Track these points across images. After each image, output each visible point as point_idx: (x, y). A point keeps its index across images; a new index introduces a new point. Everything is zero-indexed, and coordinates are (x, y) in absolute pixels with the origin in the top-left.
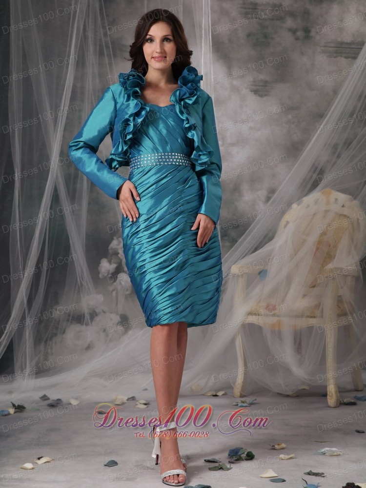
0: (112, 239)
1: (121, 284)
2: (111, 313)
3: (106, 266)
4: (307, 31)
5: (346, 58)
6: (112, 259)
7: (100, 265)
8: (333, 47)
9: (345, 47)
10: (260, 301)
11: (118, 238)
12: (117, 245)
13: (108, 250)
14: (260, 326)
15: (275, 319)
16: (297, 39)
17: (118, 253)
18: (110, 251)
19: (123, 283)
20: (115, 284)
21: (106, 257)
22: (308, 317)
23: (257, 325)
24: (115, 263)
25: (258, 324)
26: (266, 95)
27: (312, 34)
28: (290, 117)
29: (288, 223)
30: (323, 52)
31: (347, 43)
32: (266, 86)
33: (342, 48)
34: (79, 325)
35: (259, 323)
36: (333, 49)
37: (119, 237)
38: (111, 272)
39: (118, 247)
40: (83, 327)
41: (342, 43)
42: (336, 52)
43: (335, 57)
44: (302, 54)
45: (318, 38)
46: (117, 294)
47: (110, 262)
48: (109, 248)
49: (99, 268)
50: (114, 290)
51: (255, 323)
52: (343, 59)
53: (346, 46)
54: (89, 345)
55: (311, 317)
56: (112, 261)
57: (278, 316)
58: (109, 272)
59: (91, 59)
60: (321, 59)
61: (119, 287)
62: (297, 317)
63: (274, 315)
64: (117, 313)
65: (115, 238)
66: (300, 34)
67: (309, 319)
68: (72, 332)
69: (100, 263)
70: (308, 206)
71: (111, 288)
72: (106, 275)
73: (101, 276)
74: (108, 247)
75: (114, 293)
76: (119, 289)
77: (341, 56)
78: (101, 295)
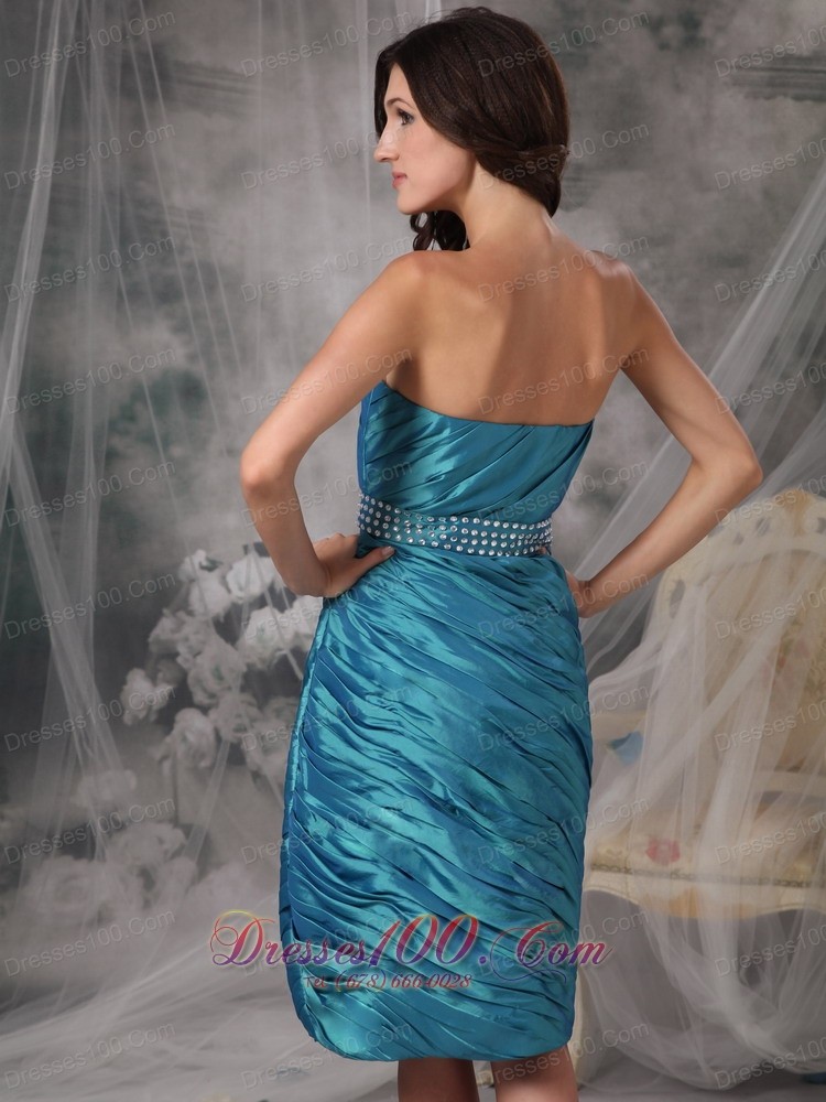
0: (157, 617)
1: (184, 739)
2: (160, 822)
3: (143, 691)
4: (691, 23)
5: (798, 98)
6: (159, 671)
7: (126, 688)
8: (763, 69)
9: (793, 70)
10: (627, 829)
11: (174, 613)
12: (174, 631)
13: (146, 645)
14: (630, 903)
15: (678, 887)
16: (664, 46)
17: (177, 654)
18: (154, 649)
19: (191, 738)
20: (168, 739)
21: (141, 666)
22: (778, 883)
23: (623, 900)
24: (168, 682)
25: (624, 897)
26: (580, 205)
27: (706, 31)
28: (645, 264)
29: (680, 586)
30: (734, 85)
31: (800, 59)
32: (578, 180)
33: (789, 70)
34: (68, 859)
35: (628, 894)
36: (762, 74)
37: (178, 610)
38: (155, 708)
39: (177, 636)
40: (81, 866)
41: (788, 58)
42: (771, 84)
43: (768, 98)
44: (678, 88)
45: (720, 42)
46: (174, 767)
47: (153, 679)
48: (150, 640)
49: (122, 697)
50: (165, 758)
51: (613, 892)
52: (790, 102)
53: (798, 67)
54: (100, 914)
55: (788, 884)
56: (160, 675)
57: (688, 878)
58: (150, 708)
59: (99, 100)
60: (730, 103)
61: (181, 749)
62: (742, 881)
63: (675, 875)
64: (175, 821)
65: (165, 611)
66: (672, 32)
67: (781, 889)
68: (48, 882)
69: (124, 682)
70: (739, 540)
71: (157, 753)
72: (142, 715)
73: (127, 719)
74: (147, 636)
75: (167, 765)
76: (179, 754)
77: (785, 95)
78: (128, 773)
